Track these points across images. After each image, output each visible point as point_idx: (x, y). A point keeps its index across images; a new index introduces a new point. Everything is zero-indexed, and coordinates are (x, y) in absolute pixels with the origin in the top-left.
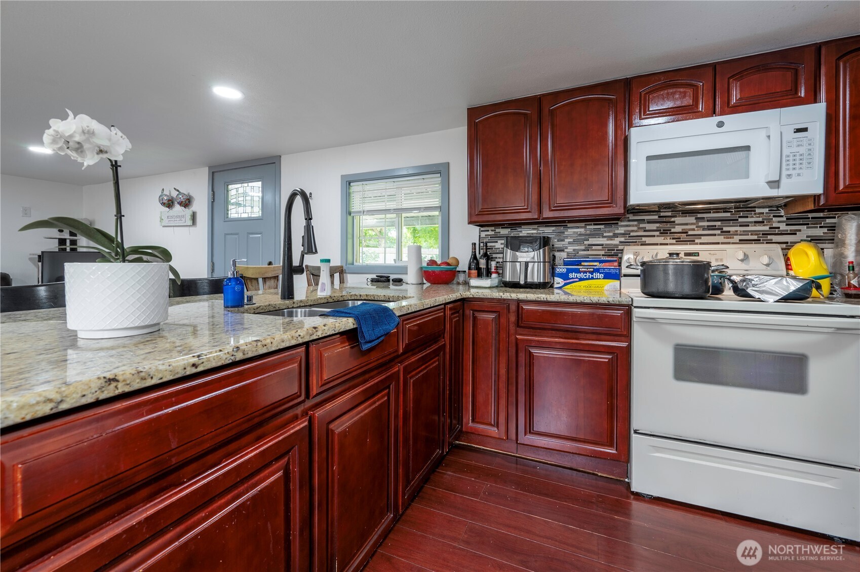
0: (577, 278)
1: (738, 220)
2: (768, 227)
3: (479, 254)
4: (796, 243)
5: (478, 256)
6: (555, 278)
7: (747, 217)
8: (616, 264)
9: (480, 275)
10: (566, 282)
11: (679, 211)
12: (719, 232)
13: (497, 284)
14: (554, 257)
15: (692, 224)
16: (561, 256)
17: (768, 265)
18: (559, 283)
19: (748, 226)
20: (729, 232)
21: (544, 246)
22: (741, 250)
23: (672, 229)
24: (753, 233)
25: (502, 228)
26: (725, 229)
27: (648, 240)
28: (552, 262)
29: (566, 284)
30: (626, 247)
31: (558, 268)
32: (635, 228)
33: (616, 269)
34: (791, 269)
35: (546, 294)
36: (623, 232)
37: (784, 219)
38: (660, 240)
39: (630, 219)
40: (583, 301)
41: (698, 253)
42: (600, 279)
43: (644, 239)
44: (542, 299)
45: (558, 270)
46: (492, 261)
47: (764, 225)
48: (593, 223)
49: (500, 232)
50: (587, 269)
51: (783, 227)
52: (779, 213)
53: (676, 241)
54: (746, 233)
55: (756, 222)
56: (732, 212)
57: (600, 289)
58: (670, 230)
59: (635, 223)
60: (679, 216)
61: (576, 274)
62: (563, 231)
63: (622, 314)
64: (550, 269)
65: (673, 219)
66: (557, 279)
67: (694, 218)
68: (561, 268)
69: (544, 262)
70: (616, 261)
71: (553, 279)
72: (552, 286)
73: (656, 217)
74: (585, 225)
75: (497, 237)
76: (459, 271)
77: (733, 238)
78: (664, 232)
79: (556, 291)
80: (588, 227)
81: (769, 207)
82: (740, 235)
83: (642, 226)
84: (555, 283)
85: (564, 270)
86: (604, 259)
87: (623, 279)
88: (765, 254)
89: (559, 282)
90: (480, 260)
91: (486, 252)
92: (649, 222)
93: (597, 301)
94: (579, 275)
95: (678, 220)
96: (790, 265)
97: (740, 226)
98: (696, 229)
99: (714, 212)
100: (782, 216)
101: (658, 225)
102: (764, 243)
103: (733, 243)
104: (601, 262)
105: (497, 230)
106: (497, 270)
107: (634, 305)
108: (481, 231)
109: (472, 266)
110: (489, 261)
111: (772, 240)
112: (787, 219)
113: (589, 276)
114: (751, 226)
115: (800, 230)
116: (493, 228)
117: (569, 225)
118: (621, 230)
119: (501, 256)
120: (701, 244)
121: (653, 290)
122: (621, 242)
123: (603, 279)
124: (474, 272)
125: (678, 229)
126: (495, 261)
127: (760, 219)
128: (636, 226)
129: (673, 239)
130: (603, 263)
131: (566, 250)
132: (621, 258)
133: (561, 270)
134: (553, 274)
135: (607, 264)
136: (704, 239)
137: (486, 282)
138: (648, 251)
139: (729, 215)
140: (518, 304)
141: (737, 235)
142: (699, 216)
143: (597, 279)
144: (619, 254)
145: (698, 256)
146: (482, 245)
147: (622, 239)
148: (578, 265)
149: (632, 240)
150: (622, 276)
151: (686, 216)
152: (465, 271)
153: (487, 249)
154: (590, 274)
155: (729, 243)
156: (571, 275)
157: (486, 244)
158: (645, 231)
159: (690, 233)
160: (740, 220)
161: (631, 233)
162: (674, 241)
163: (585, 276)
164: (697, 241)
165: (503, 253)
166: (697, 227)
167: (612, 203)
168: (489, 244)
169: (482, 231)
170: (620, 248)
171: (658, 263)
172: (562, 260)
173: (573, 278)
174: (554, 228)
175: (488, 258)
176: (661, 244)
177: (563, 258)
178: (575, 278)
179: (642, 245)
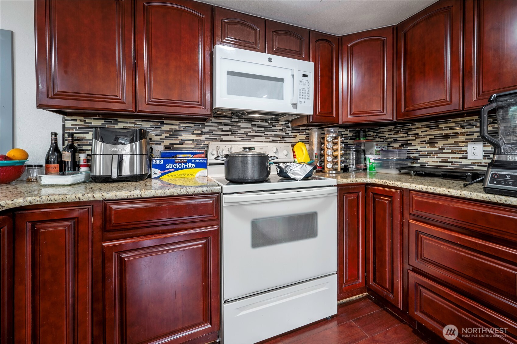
0: (173, 168)
1: (271, 128)
2: (284, 133)
3: (63, 145)
4: (296, 143)
5: (61, 147)
6: (153, 169)
7: (276, 126)
8: (204, 155)
9: (62, 169)
10: (163, 172)
11: (243, 118)
12: (263, 134)
13: (83, 180)
14: (152, 149)
15: (250, 128)
16: (159, 149)
17: (286, 155)
18: (157, 174)
19: (276, 132)
20: (268, 135)
21: (141, 139)
22: (274, 146)
23: (239, 131)
24: (279, 136)
25: (93, 119)
26: (266, 133)
27: (225, 138)
28: (149, 155)
29: (163, 174)
30: (210, 142)
31: (156, 160)
32: (216, 129)
33: (204, 159)
34: (296, 158)
35: (141, 189)
36: (208, 131)
37: (290, 129)
38: (231, 138)
39: (213, 121)
40: (179, 193)
41: (254, 148)
42: (192, 168)
43: (222, 137)
44: (136, 197)
45: (155, 162)
46: (81, 153)
47: (283, 132)
48: (185, 122)
49: (91, 123)
50: (182, 160)
51: (291, 134)
52: (289, 125)
53: (241, 139)
54: (275, 136)
55: (280, 130)
56: (269, 122)
57: (192, 176)
58: (238, 132)
59: (216, 125)
60: (243, 123)
61: (172, 165)
62: (160, 127)
63: (213, 201)
64: (146, 160)
65: (239, 124)
66: (155, 170)
67: (251, 124)
68: (158, 160)
69: (141, 154)
70: (203, 153)
71: (151, 170)
72: (150, 177)
73: (229, 122)
74: (179, 123)
75: (86, 128)
76: (31, 166)
77: (270, 139)
78: (234, 133)
79: (154, 181)
80: (182, 125)
81: (285, 121)
82: (273, 137)
83: (220, 127)
84: (153, 173)
85: (161, 162)
86: (195, 152)
87: (208, 167)
88: (285, 149)
89: (156, 172)
90: (64, 152)
91: (73, 144)
92: (225, 125)
93: (193, 192)
94: (175, 166)
95: (242, 125)
96: (295, 155)
97: (273, 131)
98: (252, 132)
99: (261, 122)
100: (290, 127)
101: (230, 127)
102: (283, 142)
103: (270, 142)
104: (192, 154)
105: (88, 121)
106: (88, 162)
107: (224, 192)
108: (64, 120)
109: (52, 158)
110: (77, 154)
111: (286, 141)
112: (292, 129)
113: (183, 166)
114: (278, 132)
115: (297, 136)
116: (82, 118)
117: (166, 122)
118: (206, 129)
119: (90, 147)
120: (254, 141)
121: (234, 177)
122: (206, 138)
123: (195, 168)
124: (55, 166)
125: (242, 131)
126: (84, 153)
127: (281, 128)
128: (217, 127)
129: (239, 138)
130: (194, 155)
131: (162, 143)
132: (207, 151)
133: (158, 161)
134: (151, 166)
135: (197, 156)
136: (256, 139)
137: (68, 179)
138: (226, 145)
139: (268, 124)
140: (105, 204)
141: (271, 137)
142: (253, 123)
143: (190, 168)
144: (205, 148)
145: (254, 150)
146: (66, 135)
147: (208, 136)
148: (173, 157)
149: (214, 137)
150: (208, 165)
151: (246, 123)
152: (41, 166)
153: (72, 140)
154: (184, 165)
155: (267, 142)
156: (167, 166)
157: (72, 135)
158: (223, 131)
159: (249, 134)
160: (273, 128)
161: (213, 132)
162: (240, 139)
163: (180, 166)
164: (252, 140)
165: (91, 145)
166: (252, 130)
167: (201, 105)
168: (75, 135)
169: (66, 120)
170: (206, 143)
171: (238, 156)
172: (159, 152)
173: (169, 169)
174: (151, 124)
175: (74, 150)
176: (233, 141)
177: (160, 150)
178: (171, 169)
179: (221, 141)
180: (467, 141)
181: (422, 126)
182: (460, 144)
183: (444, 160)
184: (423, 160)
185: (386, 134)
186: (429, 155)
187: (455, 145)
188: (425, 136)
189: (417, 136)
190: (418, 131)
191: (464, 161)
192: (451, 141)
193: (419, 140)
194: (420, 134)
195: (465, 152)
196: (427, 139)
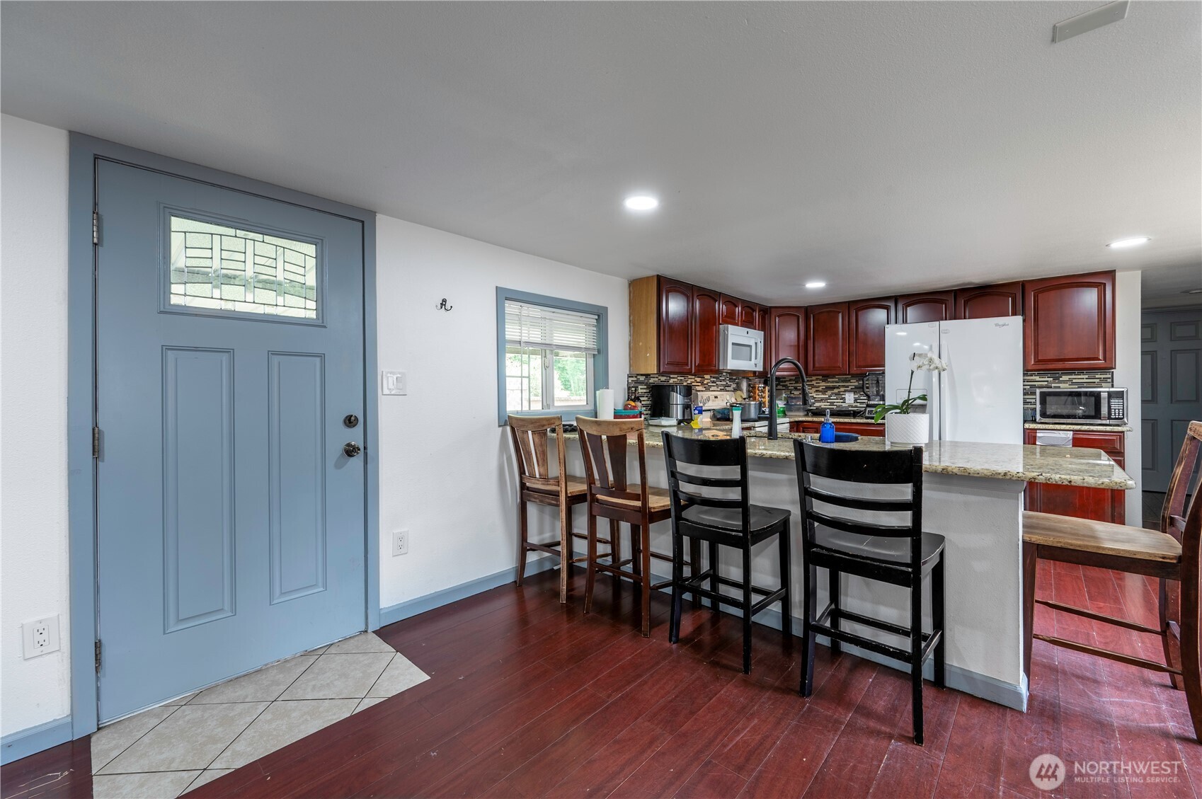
180: (845, 391)
181: (817, 379)
182: (841, 393)
183: (832, 404)
184: (817, 404)
185: (787, 383)
186: (822, 400)
187: (838, 394)
188: (819, 387)
189: (813, 386)
190: (814, 383)
191: (844, 405)
192: (836, 391)
193: (814, 389)
194: (815, 384)
195: (844, 399)
196: (820, 389)
